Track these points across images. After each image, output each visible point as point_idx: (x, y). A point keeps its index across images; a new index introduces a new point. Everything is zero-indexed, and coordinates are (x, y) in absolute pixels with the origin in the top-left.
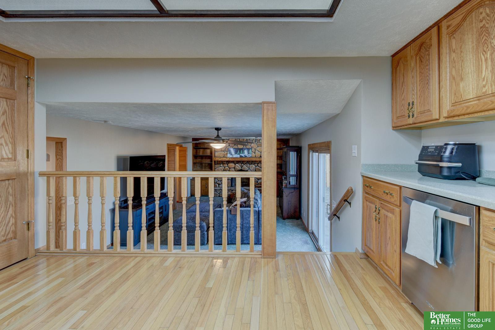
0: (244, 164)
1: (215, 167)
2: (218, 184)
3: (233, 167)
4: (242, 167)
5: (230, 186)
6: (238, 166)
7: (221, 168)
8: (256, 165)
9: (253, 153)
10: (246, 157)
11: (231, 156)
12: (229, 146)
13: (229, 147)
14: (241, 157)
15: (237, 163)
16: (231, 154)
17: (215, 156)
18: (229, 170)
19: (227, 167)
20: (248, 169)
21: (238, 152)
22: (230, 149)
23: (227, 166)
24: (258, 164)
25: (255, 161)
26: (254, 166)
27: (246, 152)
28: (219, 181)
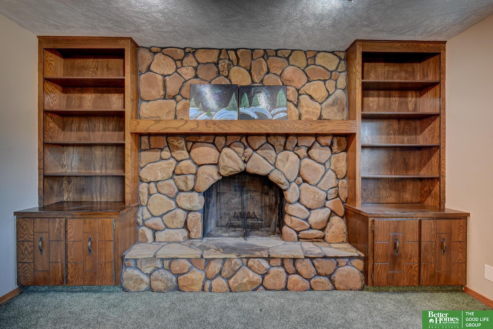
0: (255, 150)
1: (137, 160)
2: (150, 228)
3: (213, 160)
4: (245, 162)
5: (200, 235)
6: (230, 157)
7: (163, 163)
8: (302, 152)
9: (292, 107)
10: (262, 116)
11: (203, 116)
12: (196, 77)
13: (196, 81)
14: (242, 116)
15: (226, 146)
16: (205, 109)
17: (137, 116)
18: (194, 171)
19: (189, 162)
20: (272, 168)
21: (233, 100)
22: (198, 87)
23: (188, 157)
24: (309, 148)
25: (297, 135)
26: (293, 157)
27: (262, 99)
28: (153, 216)
